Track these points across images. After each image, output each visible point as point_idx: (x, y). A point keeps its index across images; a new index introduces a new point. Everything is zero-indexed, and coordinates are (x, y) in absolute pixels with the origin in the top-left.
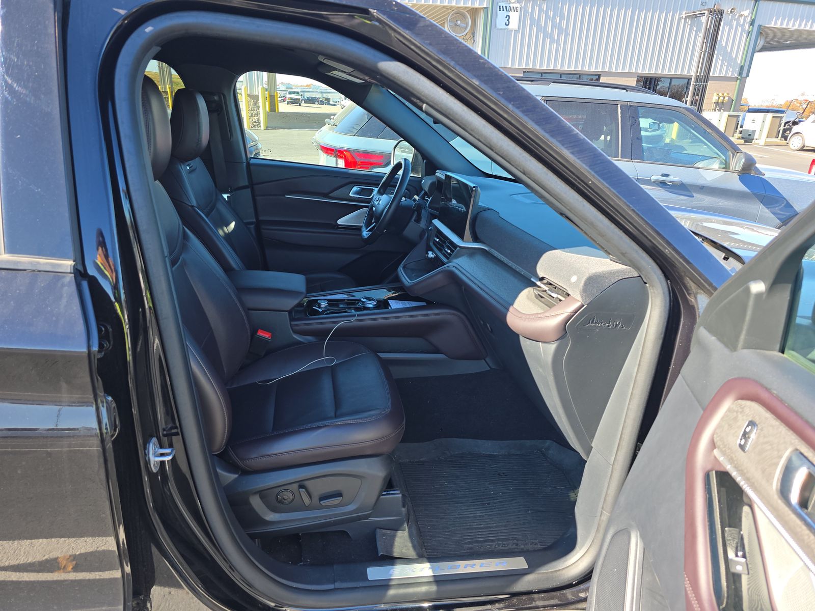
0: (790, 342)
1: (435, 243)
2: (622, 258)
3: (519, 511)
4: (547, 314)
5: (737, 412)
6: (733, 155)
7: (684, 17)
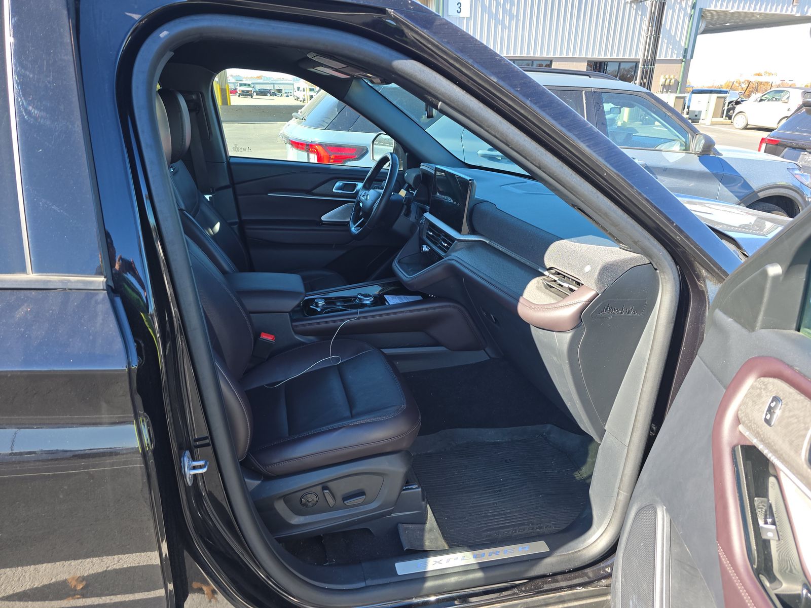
0: (806, 321)
1: (428, 236)
2: (634, 246)
3: (531, 496)
4: (561, 304)
5: (760, 389)
6: (693, 137)
7: (629, 2)
